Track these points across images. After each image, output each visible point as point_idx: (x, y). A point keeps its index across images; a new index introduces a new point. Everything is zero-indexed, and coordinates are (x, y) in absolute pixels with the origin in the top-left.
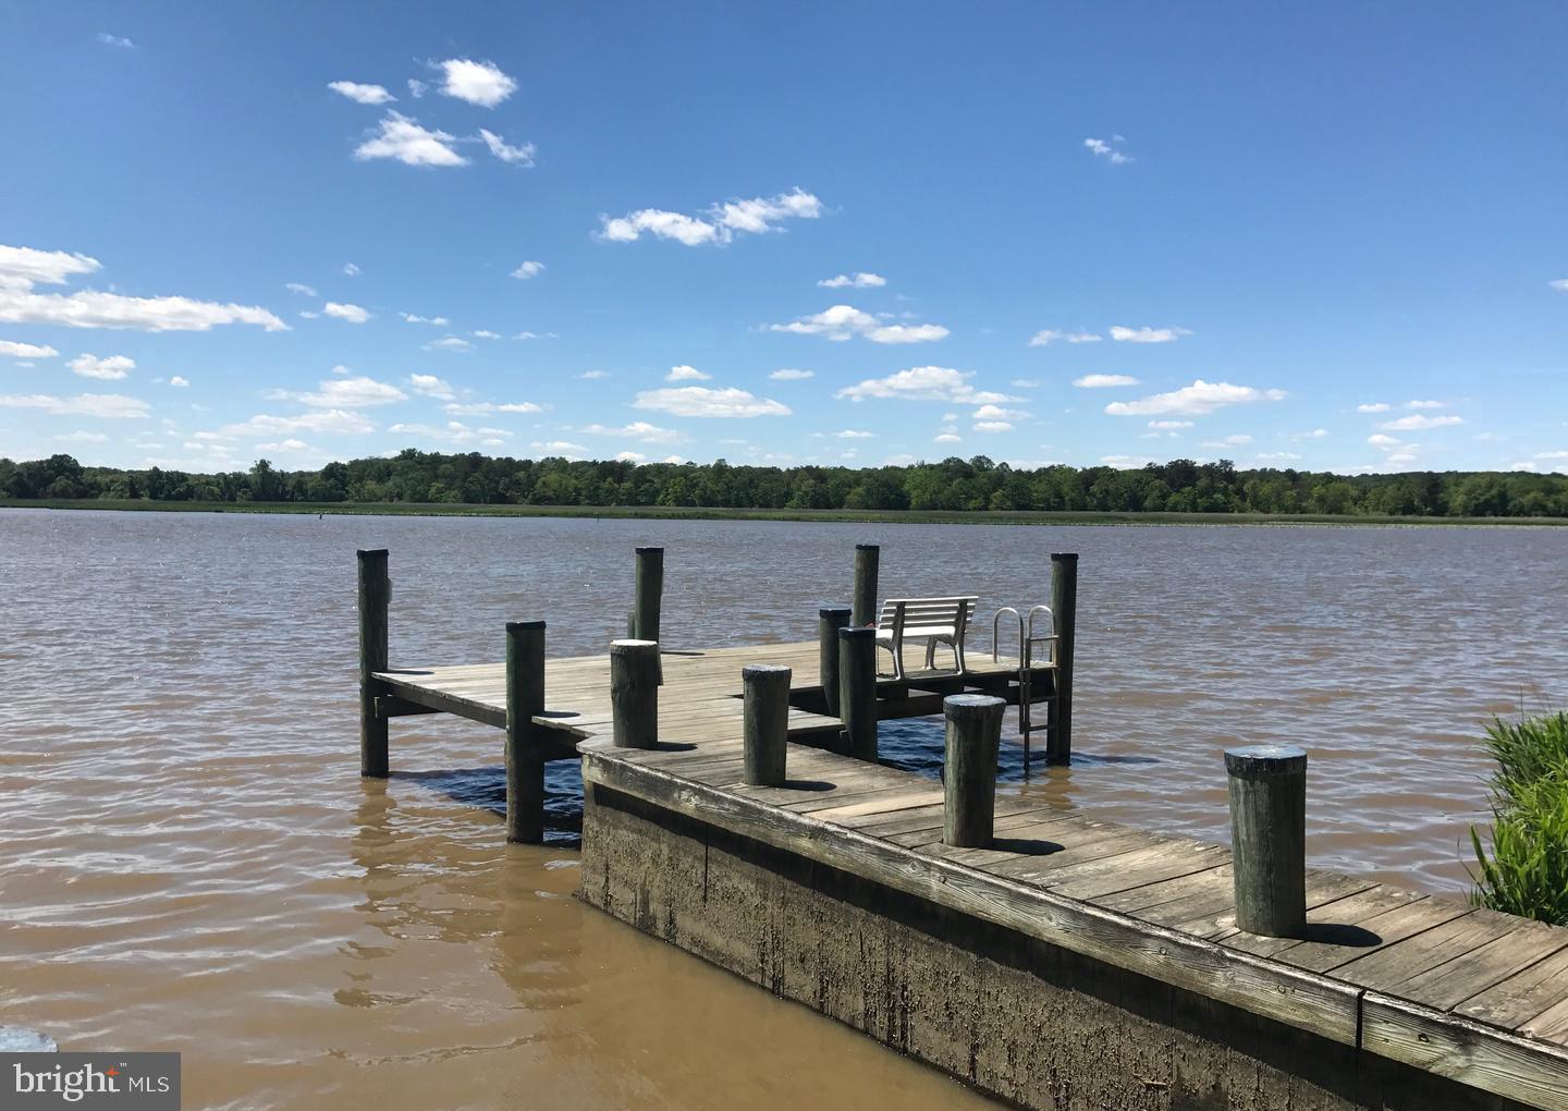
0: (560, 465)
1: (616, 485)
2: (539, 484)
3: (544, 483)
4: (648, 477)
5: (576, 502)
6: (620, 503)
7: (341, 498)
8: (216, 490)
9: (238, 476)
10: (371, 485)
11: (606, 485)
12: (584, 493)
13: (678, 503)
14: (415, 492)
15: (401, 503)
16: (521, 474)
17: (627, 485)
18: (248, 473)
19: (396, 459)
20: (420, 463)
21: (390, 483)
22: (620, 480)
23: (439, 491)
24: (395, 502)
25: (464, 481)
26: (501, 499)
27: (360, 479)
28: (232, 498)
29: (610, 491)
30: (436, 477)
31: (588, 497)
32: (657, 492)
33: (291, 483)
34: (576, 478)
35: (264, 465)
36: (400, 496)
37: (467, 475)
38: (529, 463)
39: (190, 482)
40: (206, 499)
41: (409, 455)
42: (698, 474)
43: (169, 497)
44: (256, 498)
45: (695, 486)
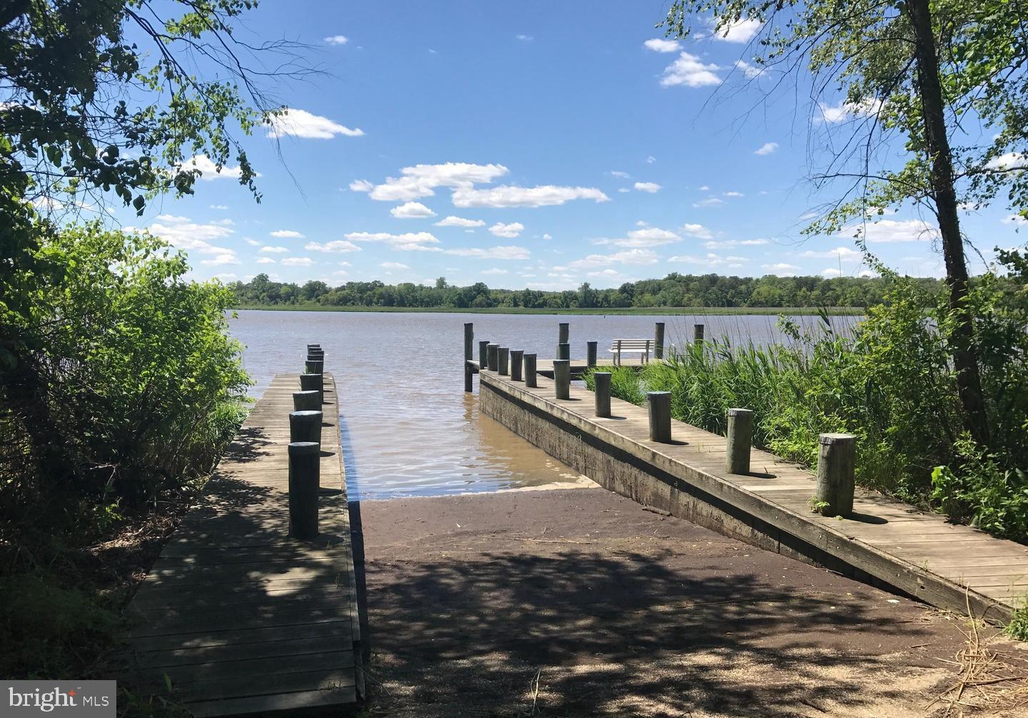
0: (772, 280)
1: (809, 293)
2: (754, 294)
3: (758, 293)
4: (832, 287)
5: (780, 305)
6: (810, 305)
7: (630, 305)
8: (559, 301)
9: (571, 293)
10: (648, 297)
11: (801, 293)
12: (786, 298)
13: (854, 304)
14: (674, 300)
15: (666, 308)
16: (743, 287)
17: (816, 292)
18: (577, 291)
19: (665, 280)
20: (680, 282)
21: (659, 296)
22: (811, 289)
23: (690, 299)
24: (662, 307)
25: (705, 292)
26: (730, 304)
27: (642, 293)
28: (568, 306)
29: (805, 297)
30: (688, 290)
31: (788, 302)
32: (838, 297)
33: (601, 296)
34: (781, 289)
35: (586, 286)
36: (665, 303)
37: (707, 289)
38: (750, 279)
39: (545, 297)
40: (553, 307)
41: (673, 277)
42: (869, 284)
43: (534, 306)
44: (581, 306)
45: (865, 293)
